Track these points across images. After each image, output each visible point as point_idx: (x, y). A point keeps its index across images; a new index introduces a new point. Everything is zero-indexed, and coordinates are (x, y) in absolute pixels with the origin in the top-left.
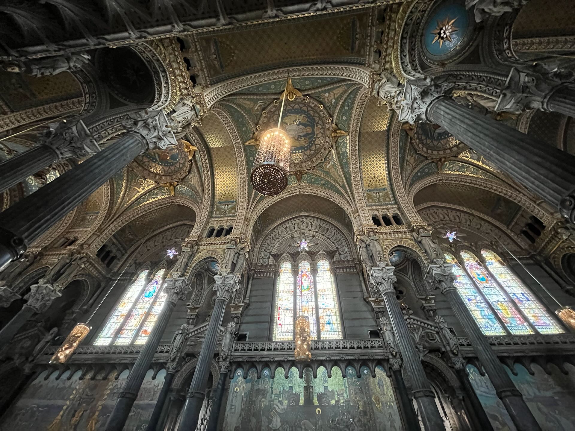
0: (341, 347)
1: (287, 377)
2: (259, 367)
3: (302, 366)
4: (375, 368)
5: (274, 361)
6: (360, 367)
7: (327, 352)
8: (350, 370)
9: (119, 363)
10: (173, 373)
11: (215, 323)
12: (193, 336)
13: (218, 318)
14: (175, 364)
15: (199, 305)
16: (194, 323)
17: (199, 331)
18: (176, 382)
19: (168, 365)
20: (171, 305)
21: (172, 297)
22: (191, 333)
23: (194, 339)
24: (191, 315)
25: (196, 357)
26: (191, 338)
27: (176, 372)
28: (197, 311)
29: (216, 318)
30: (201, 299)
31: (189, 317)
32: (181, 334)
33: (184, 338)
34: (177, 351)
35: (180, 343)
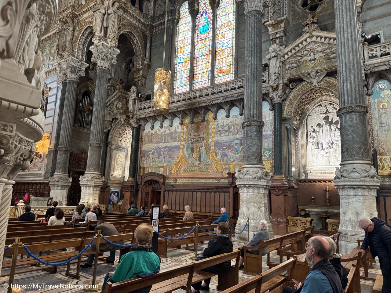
9: (212, 105)
10: (280, 102)
11: (348, 14)
12: (291, 56)
13: (351, 6)
14: (280, 92)
15: (283, 16)
16: (284, 43)
17: (297, 49)
18: (287, 111)
19: (271, 95)
20: (258, 15)
21: (253, 4)
22: (287, 54)
23: (293, 60)
24: (275, 33)
25: (304, 80)
26: (289, 60)
27: (283, 100)
28: (282, 25)
29: (348, 7)
30: (283, 7)
31: (274, 37)
32: (274, 57)
33: (281, 61)
34: (278, 77)
35: (277, 67)
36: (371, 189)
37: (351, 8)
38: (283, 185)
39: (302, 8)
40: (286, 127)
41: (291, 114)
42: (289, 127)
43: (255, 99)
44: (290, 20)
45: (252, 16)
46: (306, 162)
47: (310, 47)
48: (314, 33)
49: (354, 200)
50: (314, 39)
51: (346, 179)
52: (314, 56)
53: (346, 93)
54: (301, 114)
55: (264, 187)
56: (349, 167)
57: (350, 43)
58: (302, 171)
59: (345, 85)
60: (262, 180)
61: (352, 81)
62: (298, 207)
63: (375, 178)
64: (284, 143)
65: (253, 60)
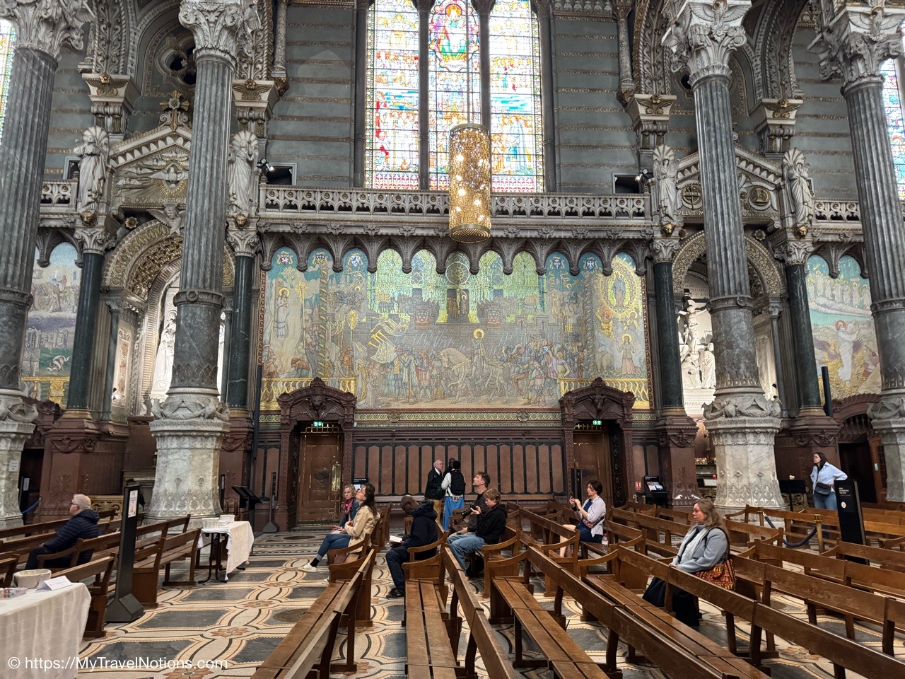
0: (546, 211)
1: (406, 270)
2: (338, 248)
3: (445, 250)
4: (614, 256)
5: (376, 235)
6: (581, 254)
7: (512, 221)
8: (557, 260)
10: (98, 253)
11: (211, 128)
12: (132, 162)
13: (218, 114)
14: (99, 232)
15: (125, 73)
16: (122, 129)
17: (145, 150)
18: (113, 273)
19: (79, 234)
20: (43, 63)
21: (33, 33)
22: (123, 155)
23: (135, 171)
24: (103, 102)
25: (154, 218)
26: (127, 169)
27: (107, 250)
28: (122, 91)
29: (212, 114)
30: (127, 54)
31: (101, 110)
32: (92, 155)
33: (107, 168)
34: (95, 200)
35: (96, 180)
36: (207, 437)
37: (218, 118)
38: (82, 431)
39: (170, 70)
40: (109, 307)
41: (122, 281)
42: (114, 307)
43: (14, 242)
44: (143, 85)
45: (28, 60)
46: (151, 382)
47: (170, 155)
48: (180, 131)
49: (176, 456)
50: (180, 141)
51: (168, 420)
52: (175, 175)
53: (190, 266)
54: (153, 282)
55: (10, 437)
56: (177, 399)
57: (208, 180)
58: (141, 399)
59: (191, 251)
60: (9, 421)
61: (203, 249)
62: (122, 473)
63: (215, 419)
64: (100, 339)
65: (18, 156)
